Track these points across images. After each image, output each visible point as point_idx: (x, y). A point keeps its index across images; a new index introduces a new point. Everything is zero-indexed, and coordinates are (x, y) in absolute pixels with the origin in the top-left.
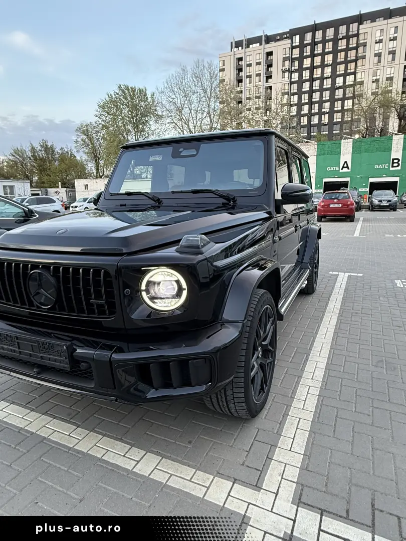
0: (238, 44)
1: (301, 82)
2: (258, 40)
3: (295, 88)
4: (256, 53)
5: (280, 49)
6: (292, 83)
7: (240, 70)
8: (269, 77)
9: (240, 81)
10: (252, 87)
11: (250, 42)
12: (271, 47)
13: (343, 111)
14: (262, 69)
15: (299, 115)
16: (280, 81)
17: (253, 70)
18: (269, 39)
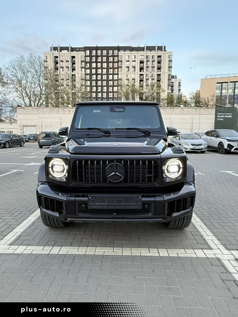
0: (55, 49)
1: (91, 74)
2: (66, 48)
3: (88, 77)
4: (65, 55)
5: (79, 56)
6: (86, 74)
7: (57, 63)
8: (74, 69)
9: (57, 69)
10: (64, 73)
11: (62, 49)
12: (74, 53)
13: (113, 92)
14: (70, 64)
15: (91, 92)
16: (79, 73)
17: (64, 64)
18: (73, 49)
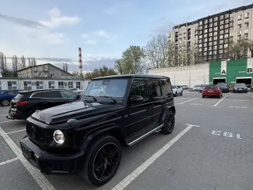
0: (176, 27)
1: (203, 39)
2: (185, 25)
3: (201, 41)
4: (184, 29)
5: (193, 28)
6: (199, 39)
7: (177, 36)
8: (189, 38)
9: (177, 40)
10: (182, 42)
11: (181, 26)
12: (189, 27)
14: (186, 35)
15: (203, 52)
16: (194, 39)
17: (182, 36)
18: (189, 24)
